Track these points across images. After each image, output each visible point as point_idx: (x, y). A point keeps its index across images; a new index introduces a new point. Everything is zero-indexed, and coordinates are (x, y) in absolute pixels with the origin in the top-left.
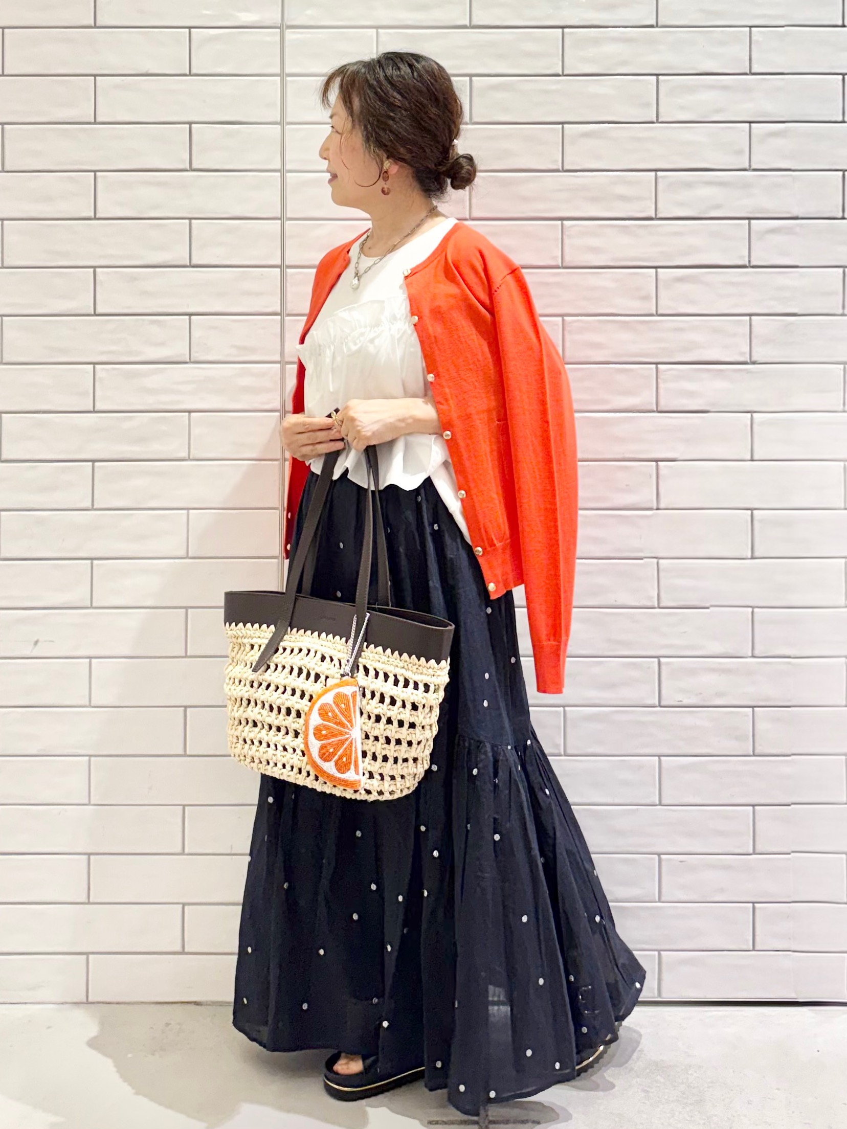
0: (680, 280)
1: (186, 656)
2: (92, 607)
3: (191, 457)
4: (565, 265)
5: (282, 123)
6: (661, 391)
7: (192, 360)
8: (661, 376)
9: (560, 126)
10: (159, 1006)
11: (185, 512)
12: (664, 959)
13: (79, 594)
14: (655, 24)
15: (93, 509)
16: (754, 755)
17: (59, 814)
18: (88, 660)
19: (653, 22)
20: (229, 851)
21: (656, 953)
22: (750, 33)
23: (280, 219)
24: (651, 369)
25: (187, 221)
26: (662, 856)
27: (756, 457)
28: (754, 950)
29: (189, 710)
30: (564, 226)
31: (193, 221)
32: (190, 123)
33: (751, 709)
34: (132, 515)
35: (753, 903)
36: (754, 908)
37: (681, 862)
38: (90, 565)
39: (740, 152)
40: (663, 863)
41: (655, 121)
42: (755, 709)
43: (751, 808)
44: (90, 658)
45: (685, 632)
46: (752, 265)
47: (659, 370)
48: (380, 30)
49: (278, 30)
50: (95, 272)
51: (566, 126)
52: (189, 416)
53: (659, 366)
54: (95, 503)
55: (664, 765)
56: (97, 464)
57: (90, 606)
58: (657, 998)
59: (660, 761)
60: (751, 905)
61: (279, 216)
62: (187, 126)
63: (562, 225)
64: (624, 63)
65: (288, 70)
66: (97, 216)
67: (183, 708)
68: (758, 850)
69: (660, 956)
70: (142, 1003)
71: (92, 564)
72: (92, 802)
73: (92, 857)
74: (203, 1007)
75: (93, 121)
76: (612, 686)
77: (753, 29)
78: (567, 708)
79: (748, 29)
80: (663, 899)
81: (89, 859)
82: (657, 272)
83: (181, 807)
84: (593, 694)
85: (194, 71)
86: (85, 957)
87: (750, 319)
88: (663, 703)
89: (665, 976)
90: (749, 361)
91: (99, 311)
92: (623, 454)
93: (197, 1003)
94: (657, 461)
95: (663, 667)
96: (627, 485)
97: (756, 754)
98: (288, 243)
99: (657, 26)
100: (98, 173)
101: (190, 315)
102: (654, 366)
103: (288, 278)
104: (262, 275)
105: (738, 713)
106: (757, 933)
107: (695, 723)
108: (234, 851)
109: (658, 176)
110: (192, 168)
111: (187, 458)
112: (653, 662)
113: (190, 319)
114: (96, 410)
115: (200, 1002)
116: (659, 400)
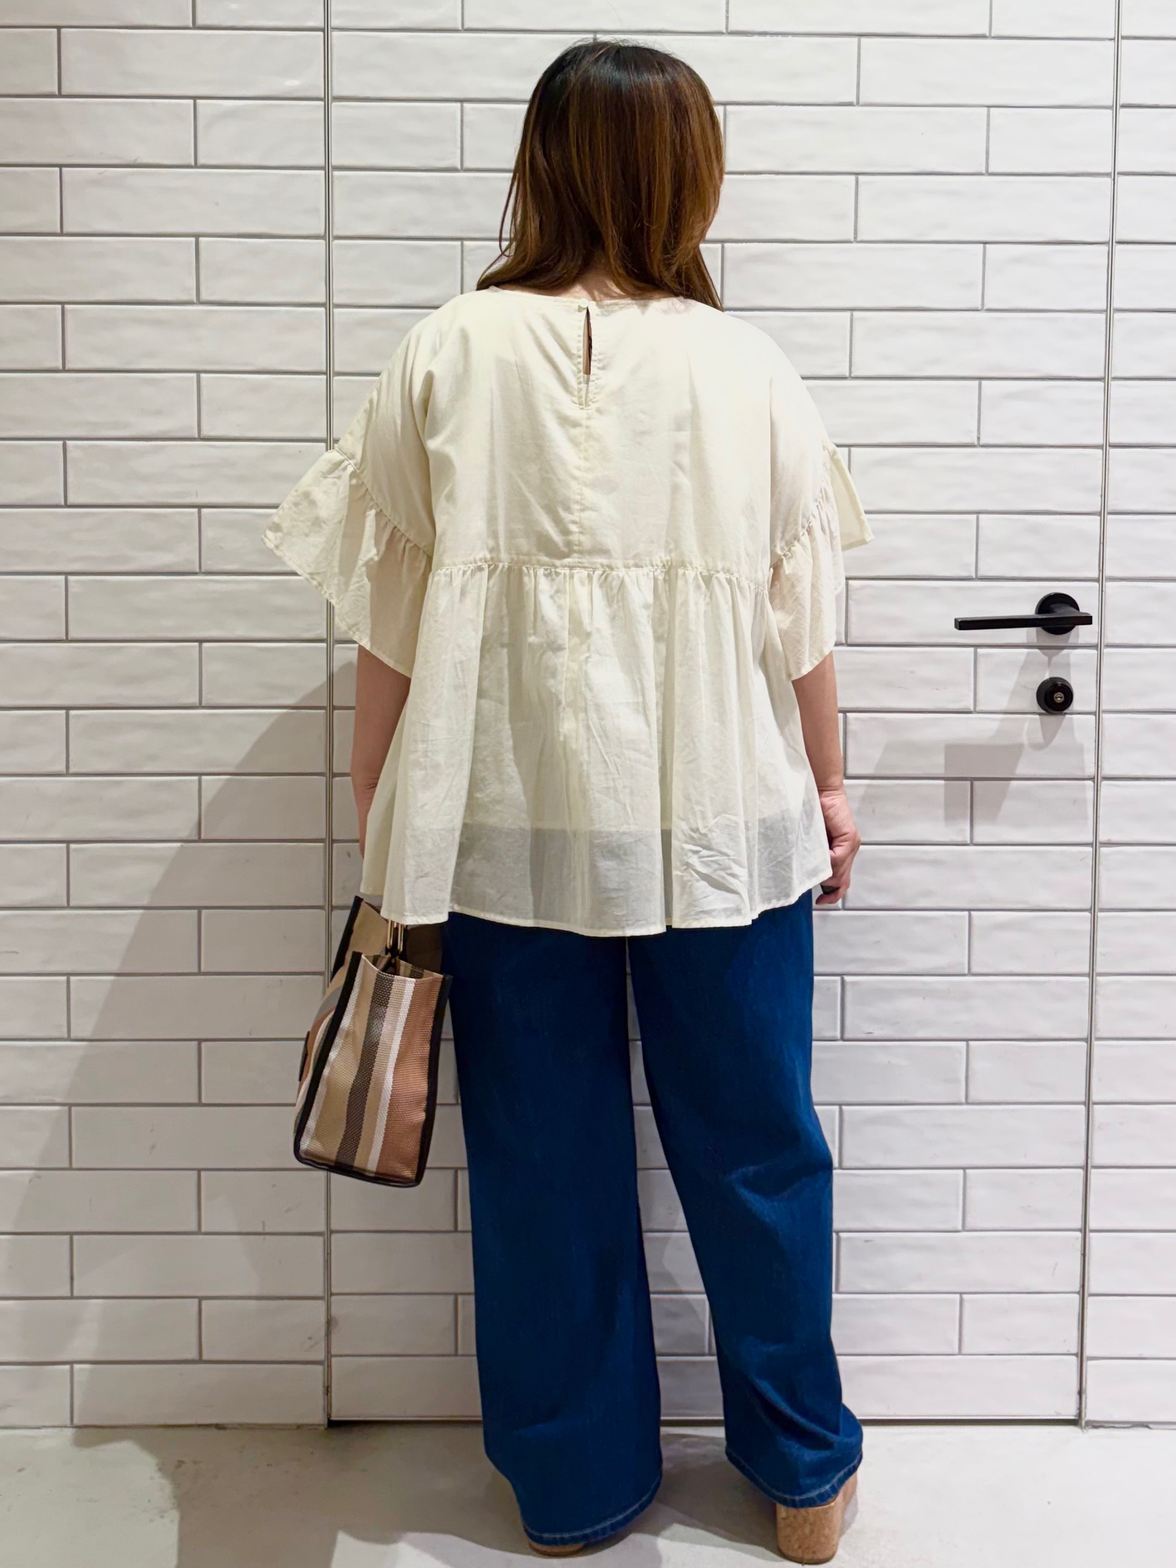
1: (200, 973)
2: (69, 907)
3: (204, 704)
5: (327, 236)
6: (853, 618)
7: (203, 570)
8: (853, 595)
9: (719, 246)
10: (168, 1432)
11: (196, 778)
13: (51, 889)
14: (855, 103)
15: (67, 774)
16: (967, 1103)
17: (30, 1180)
18: (64, 978)
19: (854, 100)
20: (260, 1230)
22: (988, 116)
23: (325, 373)
25: (194, 375)
27: (980, 708)
28: (960, 1353)
29: (204, 1044)
31: (203, 375)
32: (197, 236)
33: (964, 1044)
34: (122, 781)
35: (961, 1293)
36: (961, 1301)
38: (65, 850)
39: (969, 285)
40: (844, 1244)
41: (852, 239)
42: (970, 1043)
43: (961, 1172)
44: (68, 975)
45: (878, 942)
47: (849, 588)
48: (466, 105)
49: (322, 103)
50: (65, 447)
51: (726, 245)
52: (200, 647)
54: (71, 766)
55: (846, 1117)
56: (72, 712)
57: (65, 904)
59: (841, 1112)
60: (958, 1296)
61: (324, 368)
62: (193, 239)
64: (810, 157)
65: (335, 161)
66: (67, 368)
67: (195, 1043)
68: (966, 1228)
70: (146, 1426)
71: (68, 849)
72: (74, 1166)
73: (75, 1237)
74: (228, 1431)
75: (58, 231)
77: (991, 109)
79: (986, 108)
81: (71, 1240)
82: (850, 452)
83: (195, 1173)
85: (201, 161)
86: (67, 1367)
87: (978, 519)
88: (847, 1036)
90: (974, 577)
91: (72, 500)
93: (219, 1427)
95: (848, 988)
97: (970, 1100)
98: (336, 406)
99: (858, 103)
100: (67, 307)
101: (200, 507)
104: (300, 451)
105: (949, 1048)
106: (965, 1332)
107: (889, 1062)
108: (267, 1230)
109: (854, 318)
110: (201, 300)
111: (198, 705)
112: (835, 981)
113: (199, 513)
114: (69, 638)
115: (224, 1425)
116: (849, 629)
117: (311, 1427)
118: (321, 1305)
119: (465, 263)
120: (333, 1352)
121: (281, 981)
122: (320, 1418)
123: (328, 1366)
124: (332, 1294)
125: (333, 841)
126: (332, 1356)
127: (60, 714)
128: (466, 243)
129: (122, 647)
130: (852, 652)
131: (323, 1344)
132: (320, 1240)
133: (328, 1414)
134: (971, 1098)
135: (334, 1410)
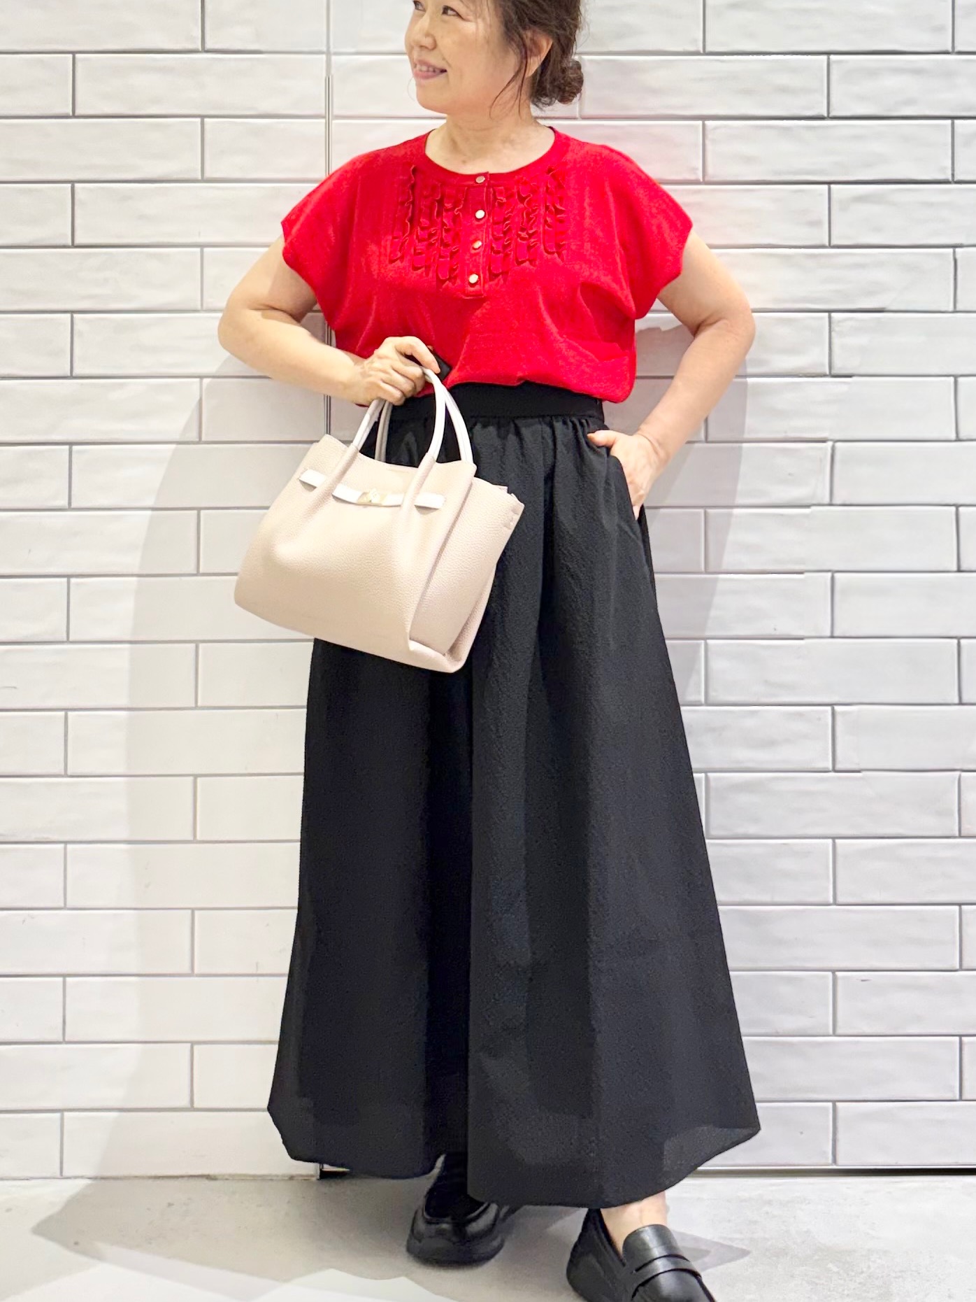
0: (861, 199)
1: (196, 707)
2: (68, 641)
3: (203, 439)
4: (707, 179)
6: (836, 349)
8: (835, 328)
10: (158, 1182)
11: (195, 512)
12: (840, 1114)
13: (52, 624)
15: (70, 508)
16: (960, 836)
17: (24, 921)
18: (62, 713)
20: (254, 972)
21: (830, 1104)
23: (324, 117)
24: (822, 318)
25: (199, 120)
26: (837, 973)
27: (962, 436)
28: (961, 1099)
29: (199, 780)
30: (708, 128)
31: (206, 120)
33: (956, 774)
35: (961, 1036)
36: (961, 1043)
37: (862, 981)
38: (66, 585)
39: (939, 29)
40: (840, 983)
43: (957, 908)
44: (66, 710)
46: (955, 179)
47: (832, 319)
50: (73, 189)
52: (201, 382)
53: (833, 315)
54: (73, 498)
55: (839, 850)
56: (75, 448)
57: (65, 639)
58: (831, 1165)
60: (957, 1038)
61: (322, 112)
63: (704, 126)
66: (76, 114)
67: (192, 778)
68: (965, 965)
69: (835, 1109)
70: (136, 1177)
71: (69, 583)
72: (69, 904)
73: (69, 979)
74: (219, 1182)
76: (770, 743)
78: (709, 774)
80: (839, 1031)
81: (64, 983)
82: (829, 189)
83: (190, 911)
84: (744, 755)
86: (58, 1115)
87: (954, 252)
88: (839, 767)
89: (840, 1136)
90: (952, 310)
91: (77, 241)
92: (786, 432)
93: (208, 1177)
94: (832, 441)
95: (839, 719)
96: (790, 474)
97: (962, 835)
100: (78, 56)
101: (202, 246)
102: (827, 314)
105: (939, 778)
106: (966, 1076)
108: (259, 972)
109: (831, 61)
110: (206, 49)
111: (197, 440)
112: (827, 711)
113: (202, 253)
114: (74, 374)
115: (215, 1176)
116: (832, 361)
117: (301, 1178)
121: (277, 715)
130: (836, 383)
134: (963, 833)
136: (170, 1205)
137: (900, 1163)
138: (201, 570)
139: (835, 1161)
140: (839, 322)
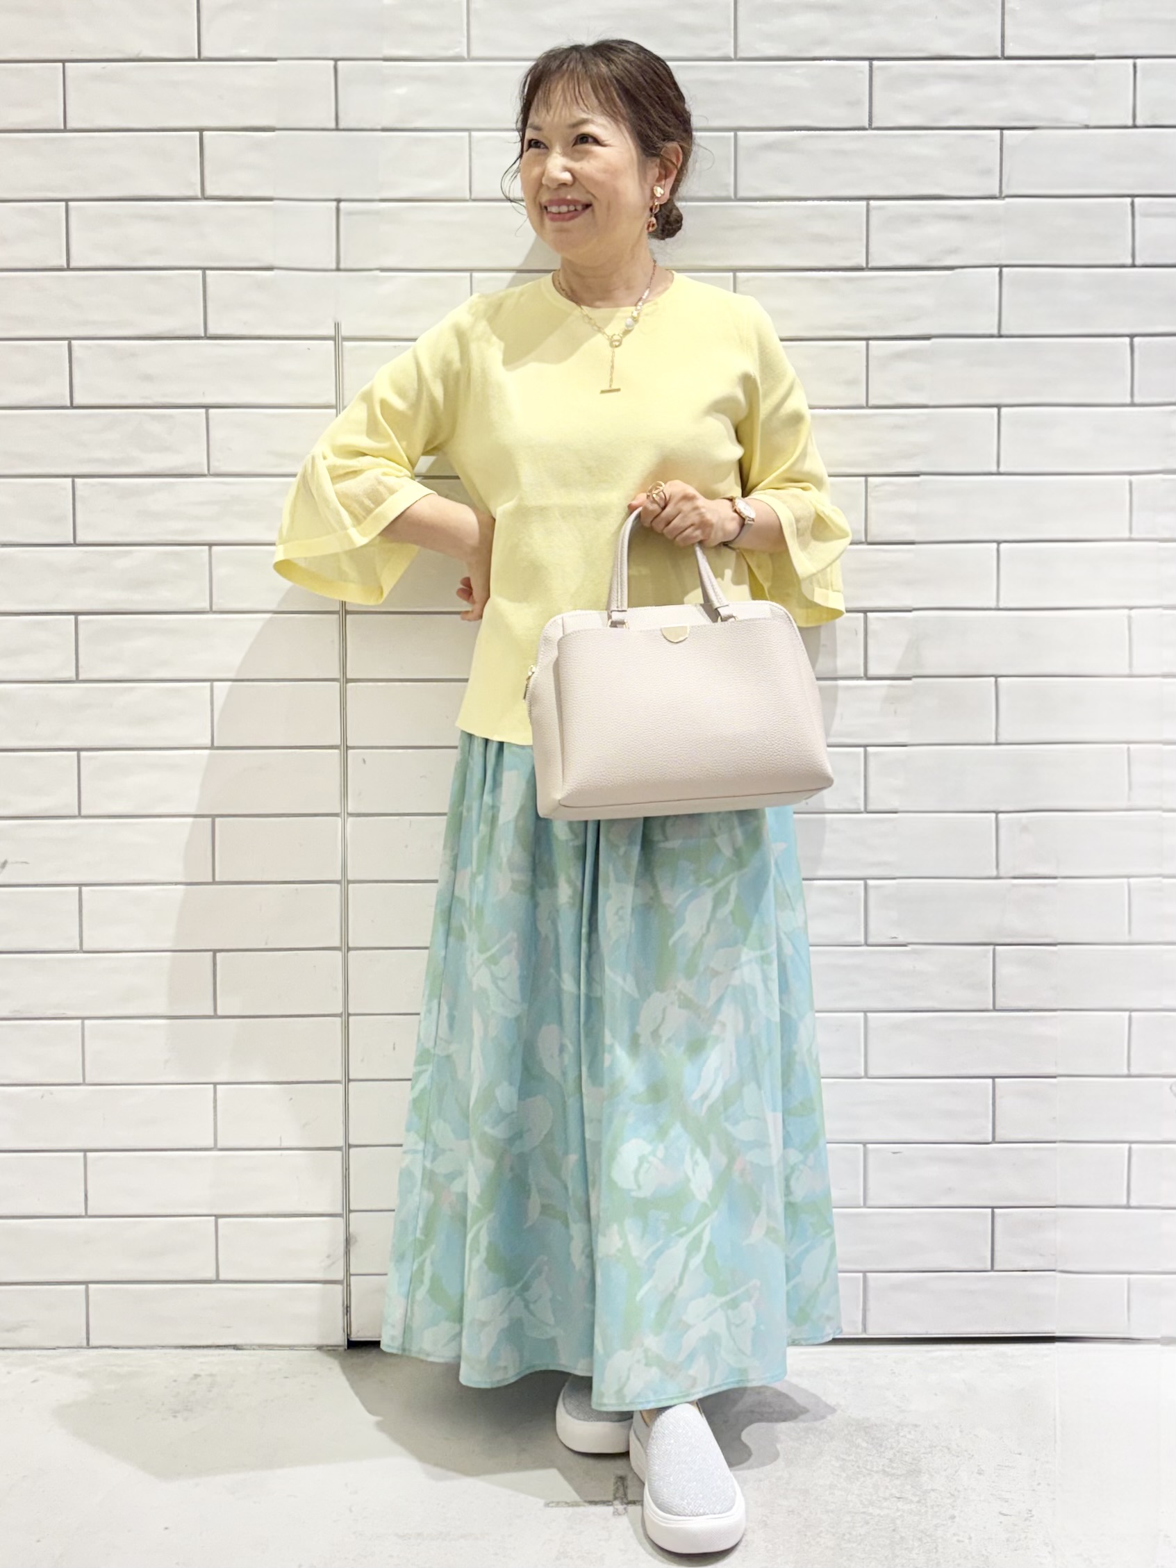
0: (900, 356)
1: (214, 882)
2: (80, 816)
3: (214, 608)
6: (872, 515)
7: (211, 472)
8: (871, 494)
9: (732, 134)
10: (185, 1352)
11: (208, 684)
12: (871, 1284)
13: (64, 799)
15: (77, 680)
16: (995, 1010)
17: (43, 1097)
18: (77, 888)
20: (276, 1145)
21: (861, 1275)
24: (857, 483)
25: (200, 272)
26: (869, 1146)
27: (1003, 605)
28: (992, 1270)
29: (219, 955)
30: (738, 281)
31: (208, 272)
32: (201, 130)
33: (990, 948)
34: (133, 688)
35: (993, 1208)
36: (993, 1214)
37: (894, 1153)
38: (76, 758)
39: (986, 172)
40: (871, 1155)
41: (867, 126)
43: (990, 1081)
44: (80, 885)
47: (868, 484)
50: (70, 347)
51: (740, 134)
52: (210, 550)
53: (870, 479)
54: (80, 670)
55: (871, 1024)
56: (81, 618)
57: (77, 813)
58: (862, 1334)
59: (866, 1019)
60: (990, 1210)
61: (333, 265)
62: (197, 133)
63: (735, 277)
64: (823, 42)
66: (71, 266)
67: (211, 954)
68: (997, 1140)
69: (865, 1280)
70: (163, 1347)
71: (79, 757)
72: (88, 1080)
73: (89, 1154)
74: (246, 1352)
75: (62, 127)
80: (870, 1203)
81: (85, 1157)
82: (867, 345)
83: (211, 1087)
85: (205, 54)
86: (83, 1287)
87: (999, 412)
88: (871, 941)
89: (872, 1304)
90: (996, 472)
91: (77, 401)
93: (236, 1347)
94: (865, 612)
95: (872, 893)
97: (997, 1008)
101: (207, 407)
102: (863, 478)
103: (344, 355)
104: (309, 349)
106: (997, 1248)
107: (914, 967)
108: (285, 1145)
109: (871, 209)
110: (206, 196)
111: (209, 610)
112: (858, 885)
113: (207, 414)
114: (77, 542)
115: (242, 1346)
116: (869, 527)
117: (330, 1348)
118: (340, 1222)
119: (474, 155)
120: (352, 1271)
121: (297, 890)
122: (340, 1339)
123: (350, 1286)
124: (350, 1211)
125: (348, 748)
126: (350, 1275)
127: (69, 620)
128: (474, 134)
129: (130, 552)
130: (872, 550)
131: (341, 1264)
132: (339, 1154)
133: (347, 1335)
134: (998, 1005)
135: (353, 1329)
136: (196, 1376)
137: (929, 1332)
138: (216, 744)
139: (865, 1330)
140: (877, 486)
